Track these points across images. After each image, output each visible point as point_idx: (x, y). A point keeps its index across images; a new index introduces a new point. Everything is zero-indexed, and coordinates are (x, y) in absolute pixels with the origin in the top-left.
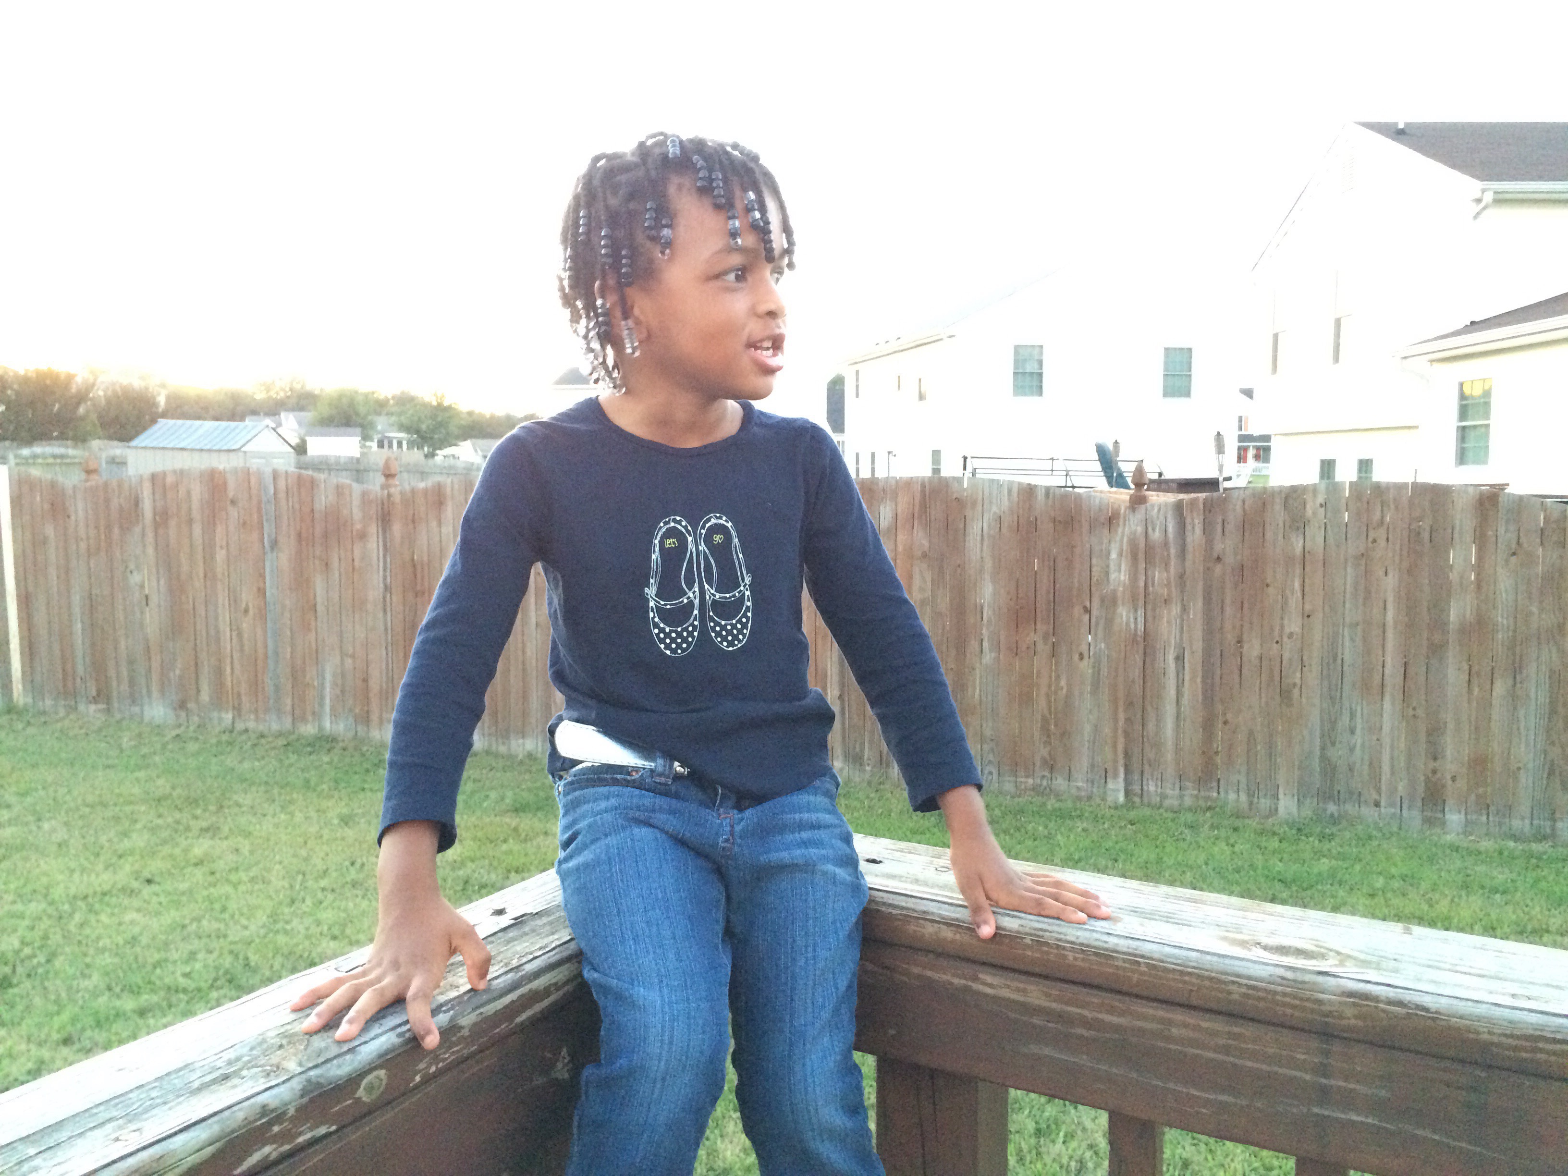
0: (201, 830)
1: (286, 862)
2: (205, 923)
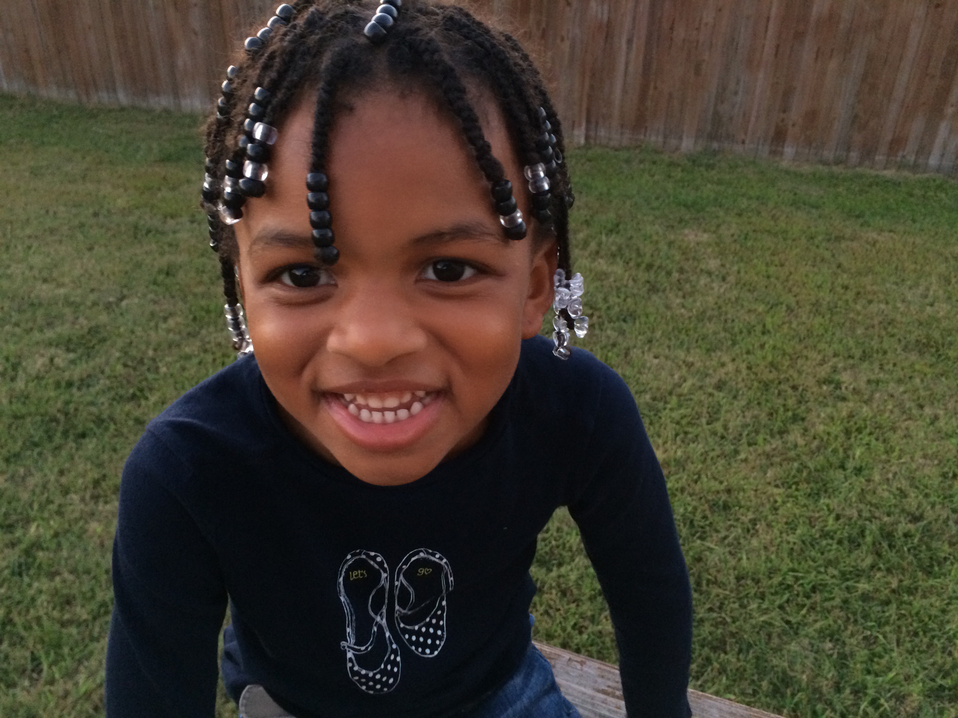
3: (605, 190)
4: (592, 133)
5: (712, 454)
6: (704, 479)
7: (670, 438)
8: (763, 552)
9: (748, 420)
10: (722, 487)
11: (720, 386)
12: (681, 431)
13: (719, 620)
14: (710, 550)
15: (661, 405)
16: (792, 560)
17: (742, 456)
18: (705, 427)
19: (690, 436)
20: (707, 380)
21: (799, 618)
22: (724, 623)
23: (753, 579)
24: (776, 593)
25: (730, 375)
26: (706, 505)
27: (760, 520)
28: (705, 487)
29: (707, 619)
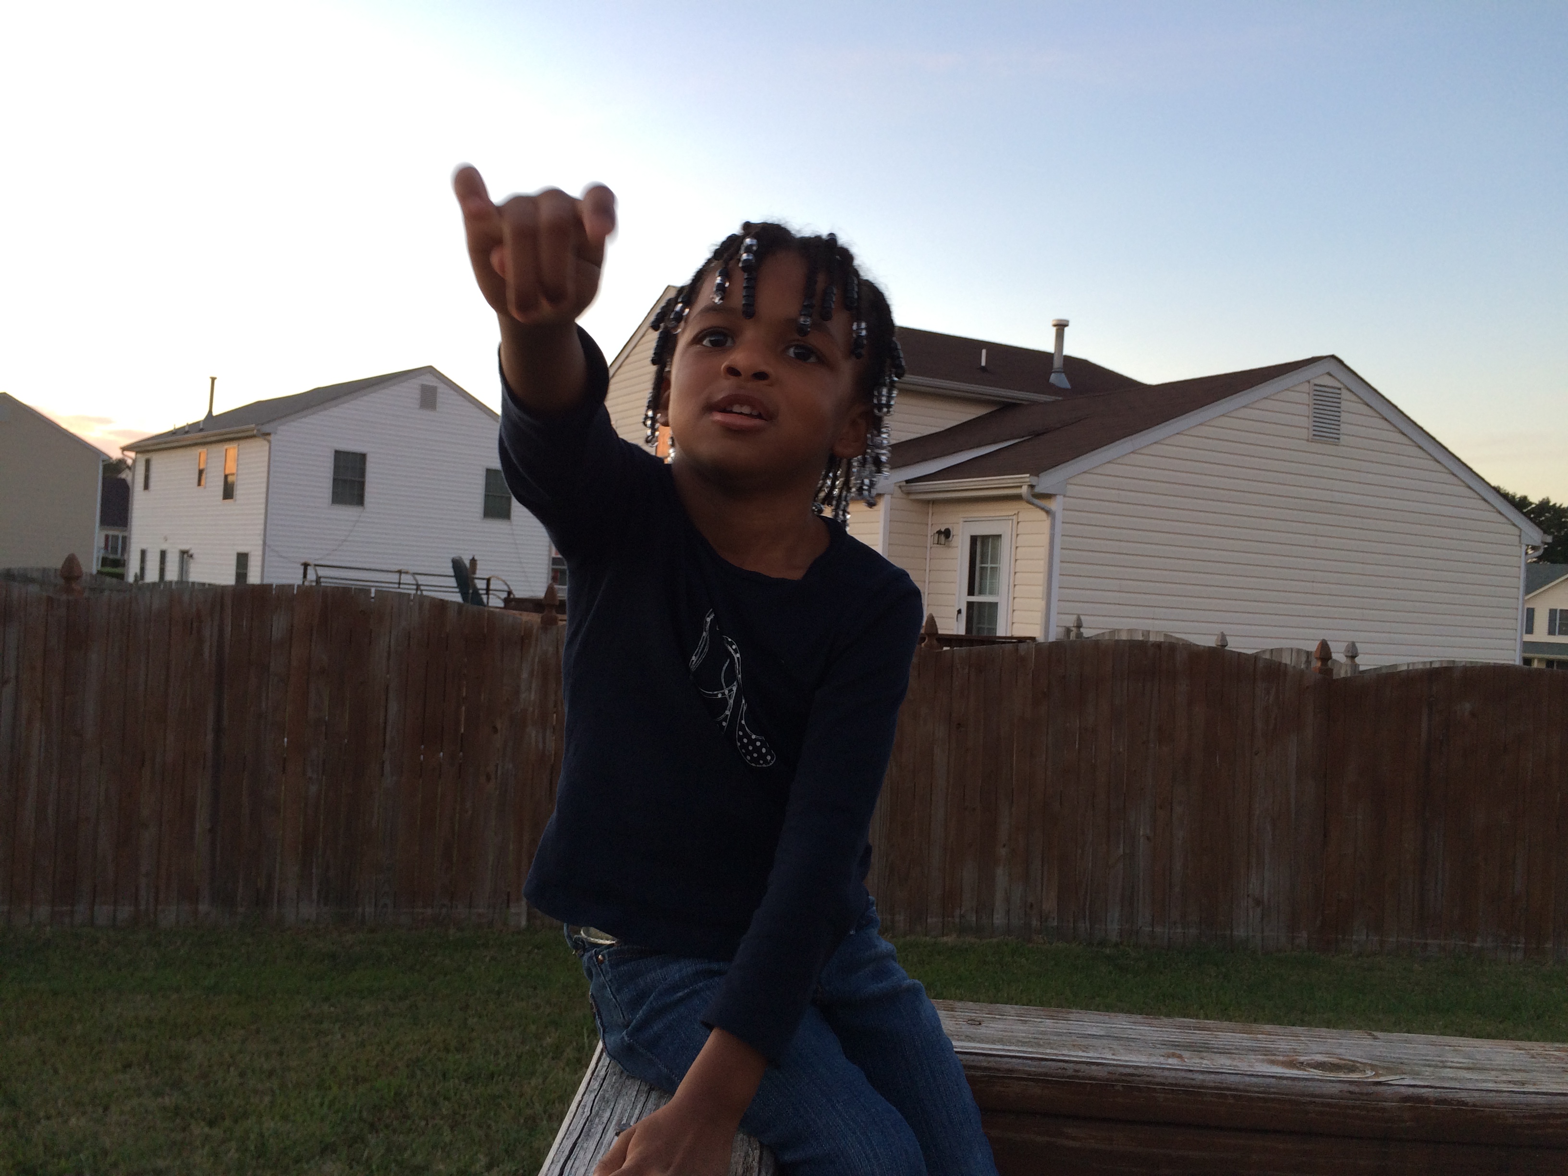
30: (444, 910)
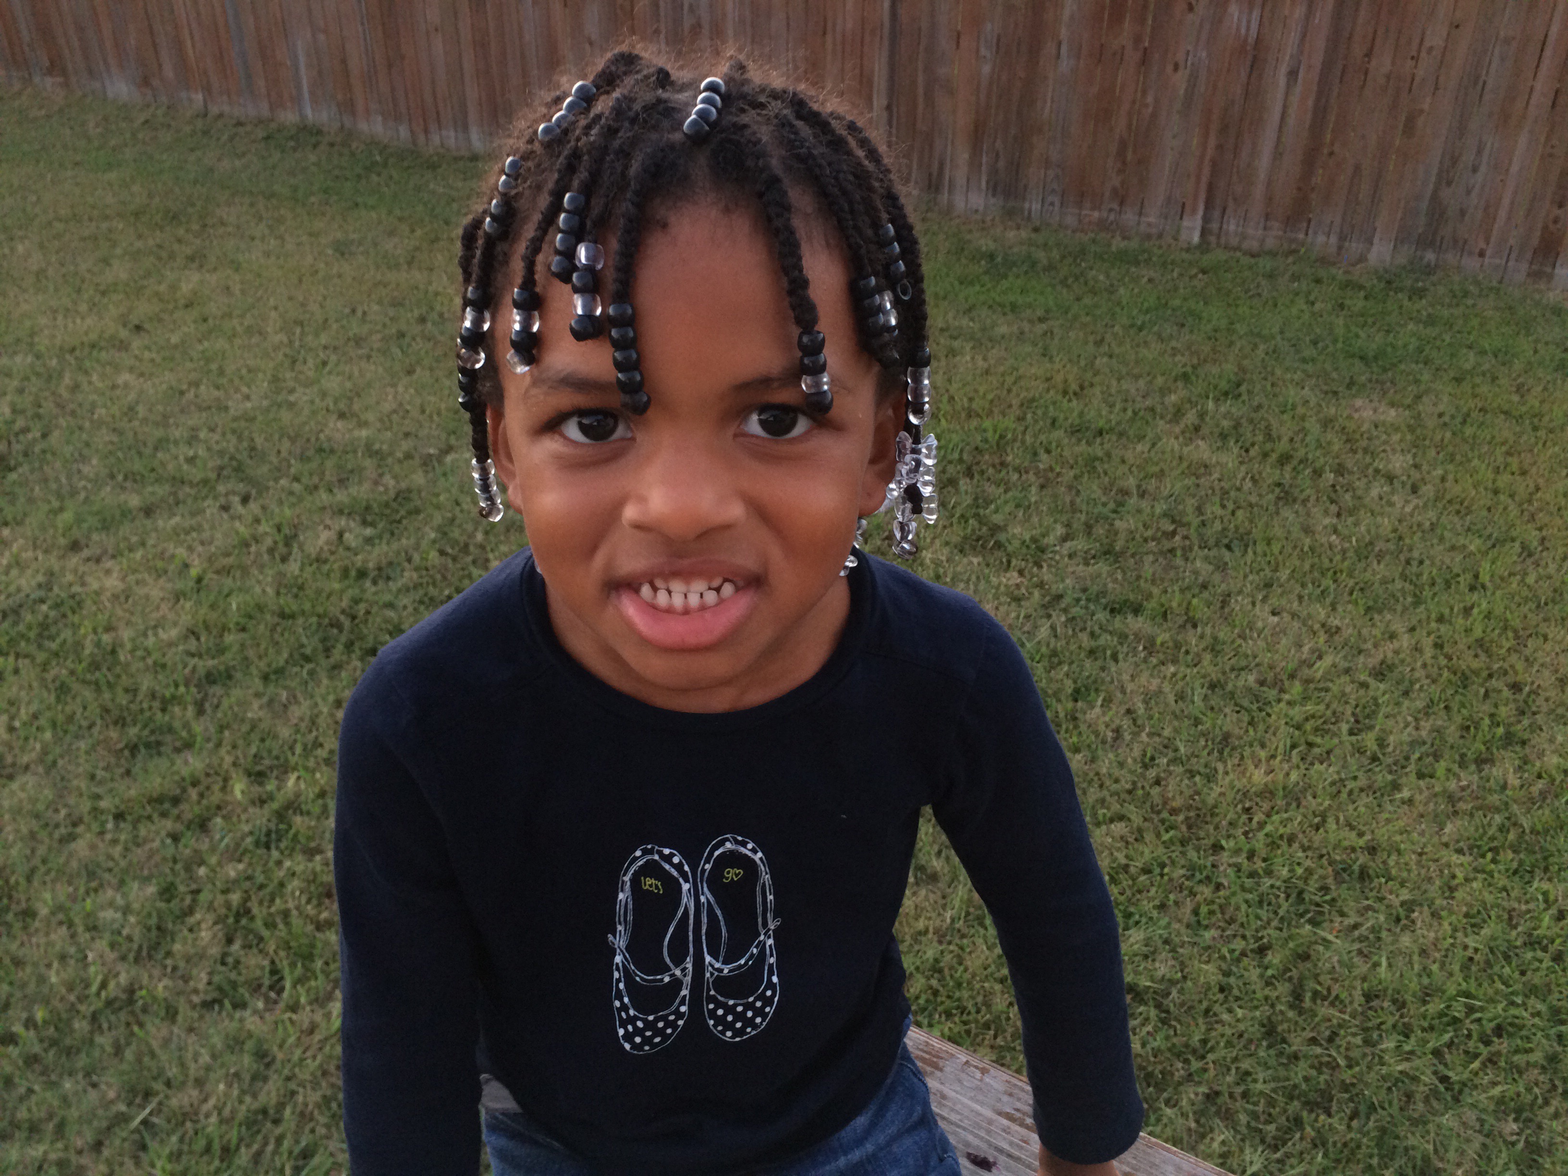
0: (187, 258)
1: (281, 309)
2: (203, 387)
3: (1224, 323)
4: (1215, 226)
5: (1351, 785)
6: (1331, 825)
7: (1281, 750)
8: (1416, 958)
9: (1424, 733)
10: (1361, 842)
11: (1380, 674)
12: (1303, 740)
13: (1327, 1059)
14: (1326, 942)
15: (1272, 694)
16: (1466, 978)
17: (1406, 794)
18: (1345, 737)
19: (1316, 751)
20: (1361, 659)
21: (1466, 1075)
22: (1334, 1066)
23: (1394, 1001)
24: (1432, 1028)
25: (1402, 656)
26: (1330, 869)
27: (1421, 905)
28: (1332, 838)
29: (1305, 1057)
30: (1112, 217)
